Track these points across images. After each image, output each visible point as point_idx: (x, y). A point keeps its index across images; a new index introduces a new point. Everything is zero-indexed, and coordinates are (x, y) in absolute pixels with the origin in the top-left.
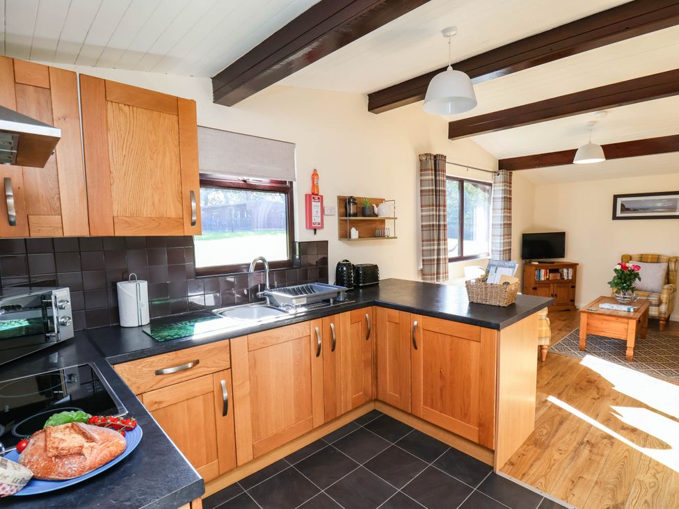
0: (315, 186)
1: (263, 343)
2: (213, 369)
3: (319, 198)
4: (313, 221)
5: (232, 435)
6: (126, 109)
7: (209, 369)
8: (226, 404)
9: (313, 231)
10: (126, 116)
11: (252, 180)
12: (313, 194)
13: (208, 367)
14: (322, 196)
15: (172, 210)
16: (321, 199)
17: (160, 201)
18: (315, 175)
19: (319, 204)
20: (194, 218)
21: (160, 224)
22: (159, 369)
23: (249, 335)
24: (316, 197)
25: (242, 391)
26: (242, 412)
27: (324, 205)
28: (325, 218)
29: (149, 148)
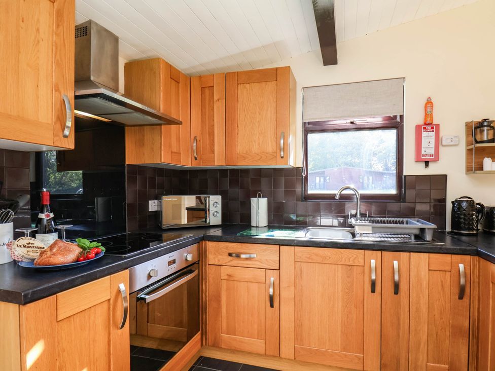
0: (428, 115)
1: (309, 258)
2: (264, 265)
3: (432, 128)
4: (423, 152)
5: (277, 326)
6: (247, 86)
7: (262, 264)
8: (271, 299)
9: (423, 164)
10: (247, 90)
11: (359, 121)
12: (425, 124)
13: (261, 263)
14: (438, 126)
15: (270, 148)
16: (436, 128)
17: (263, 142)
18: (429, 103)
19: (433, 134)
20: (282, 153)
21: (261, 157)
22: (231, 252)
23: (296, 247)
24: (429, 127)
25: (287, 294)
26: (287, 310)
27: (441, 134)
28: (442, 149)
29: (259, 107)
